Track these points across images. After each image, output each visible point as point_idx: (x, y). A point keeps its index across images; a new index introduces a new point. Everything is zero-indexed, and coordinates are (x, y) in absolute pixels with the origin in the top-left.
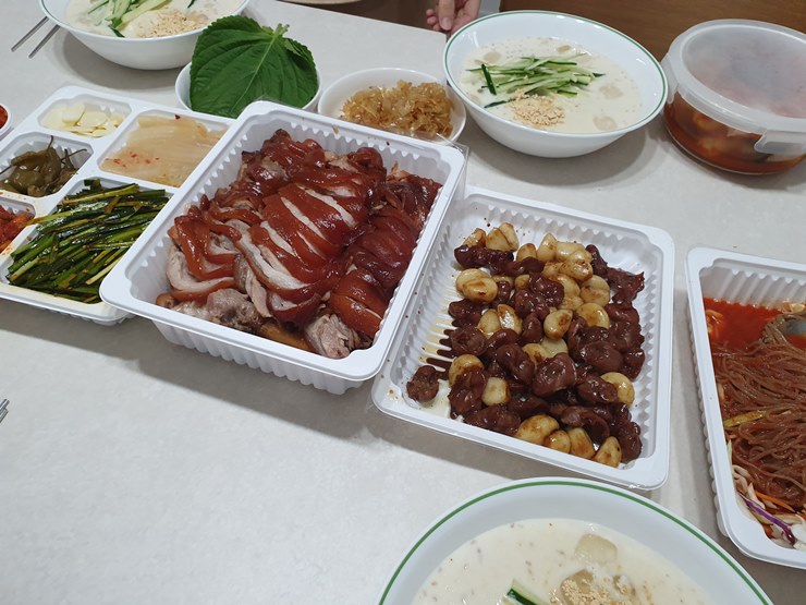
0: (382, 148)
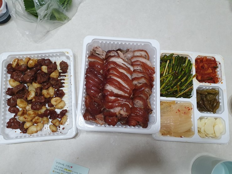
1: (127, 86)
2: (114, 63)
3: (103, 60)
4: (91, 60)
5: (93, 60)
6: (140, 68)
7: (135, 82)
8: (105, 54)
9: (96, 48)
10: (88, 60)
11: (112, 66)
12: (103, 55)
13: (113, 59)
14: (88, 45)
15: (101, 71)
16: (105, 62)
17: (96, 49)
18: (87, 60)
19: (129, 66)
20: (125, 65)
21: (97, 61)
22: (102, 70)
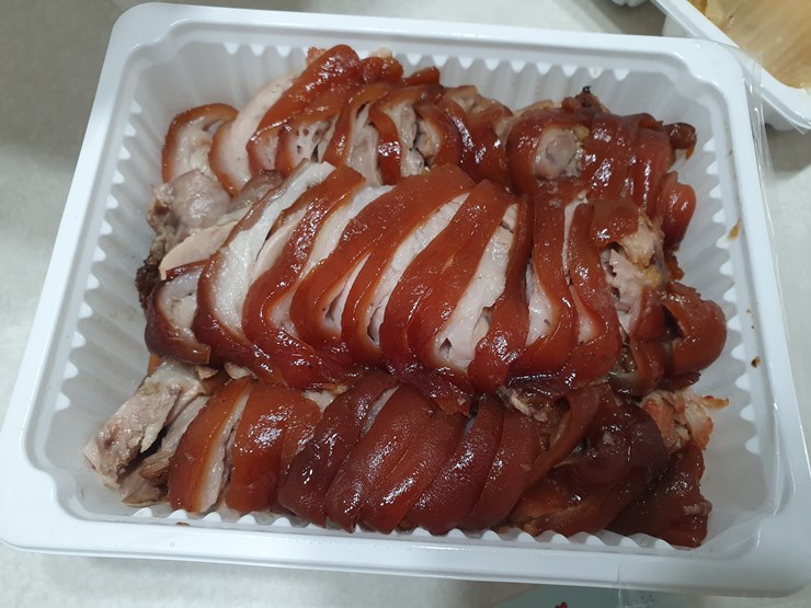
0: (739, 352)
1: (448, 212)
2: (263, 292)
3: (219, 388)
4: (211, 491)
5: (215, 473)
6: (306, 132)
7: (412, 166)
8: (171, 376)
9: (108, 443)
10: (213, 509)
11: (280, 313)
12: (180, 393)
13: (229, 304)
14: (75, 504)
15: (323, 400)
16: (238, 373)
17: (119, 444)
18: (214, 517)
19: (297, 187)
20: (286, 213)
21: (225, 432)
22: (312, 396)
